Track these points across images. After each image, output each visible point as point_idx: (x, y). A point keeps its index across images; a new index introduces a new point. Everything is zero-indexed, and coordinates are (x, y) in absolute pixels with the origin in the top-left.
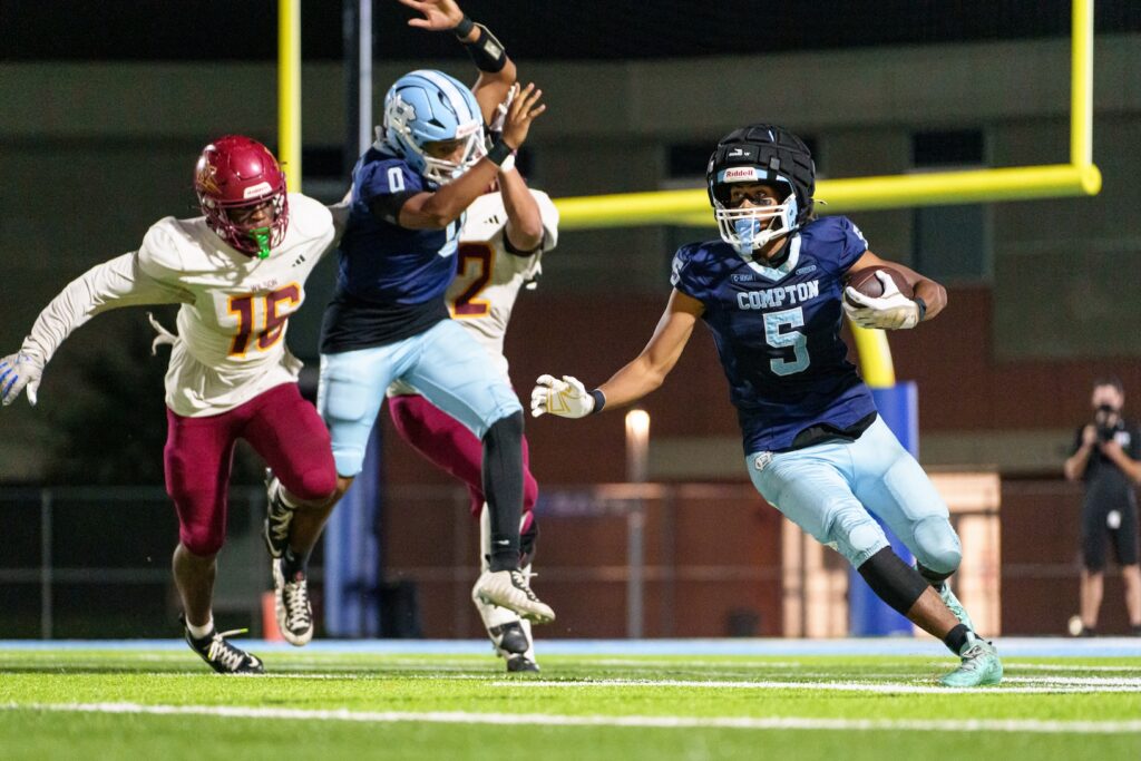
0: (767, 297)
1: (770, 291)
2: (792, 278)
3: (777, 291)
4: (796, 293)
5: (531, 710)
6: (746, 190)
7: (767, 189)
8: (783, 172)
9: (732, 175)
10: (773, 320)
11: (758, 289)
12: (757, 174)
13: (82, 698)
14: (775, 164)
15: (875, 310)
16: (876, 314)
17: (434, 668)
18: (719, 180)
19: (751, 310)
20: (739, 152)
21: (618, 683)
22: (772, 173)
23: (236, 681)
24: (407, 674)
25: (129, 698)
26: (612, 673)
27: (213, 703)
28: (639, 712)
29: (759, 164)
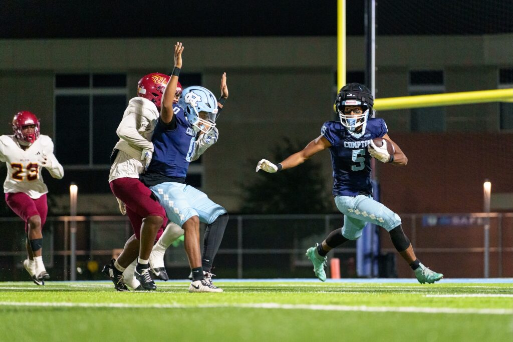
0: (354, 144)
1: (356, 142)
2: (363, 138)
3: (358, 142)
4: (364, 144)
5: (442, 306)
6: (351, 108)
7: (359, 108)
8: (366, 102)
9: (348, 103)
10: (355, 152)
11: (352, 141)
12: (358, 103)
13: (255, 302)
14: (363, 99)
15: (375, 151)
16: (375, 152)
17: (402, 289)
18: (343, 104)
19: (348, 148)
20: (351, 95)
21: (479, 295)
22: (362, 102)
23: (319, 295)
24: (389, 291)
25: (274, 301)
26: (476, 291)
27: (309, 303)
28: (489, 307)
29: (358, 99)
